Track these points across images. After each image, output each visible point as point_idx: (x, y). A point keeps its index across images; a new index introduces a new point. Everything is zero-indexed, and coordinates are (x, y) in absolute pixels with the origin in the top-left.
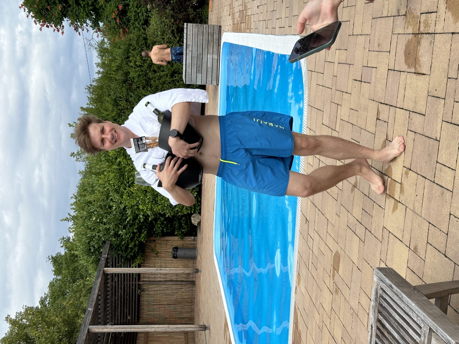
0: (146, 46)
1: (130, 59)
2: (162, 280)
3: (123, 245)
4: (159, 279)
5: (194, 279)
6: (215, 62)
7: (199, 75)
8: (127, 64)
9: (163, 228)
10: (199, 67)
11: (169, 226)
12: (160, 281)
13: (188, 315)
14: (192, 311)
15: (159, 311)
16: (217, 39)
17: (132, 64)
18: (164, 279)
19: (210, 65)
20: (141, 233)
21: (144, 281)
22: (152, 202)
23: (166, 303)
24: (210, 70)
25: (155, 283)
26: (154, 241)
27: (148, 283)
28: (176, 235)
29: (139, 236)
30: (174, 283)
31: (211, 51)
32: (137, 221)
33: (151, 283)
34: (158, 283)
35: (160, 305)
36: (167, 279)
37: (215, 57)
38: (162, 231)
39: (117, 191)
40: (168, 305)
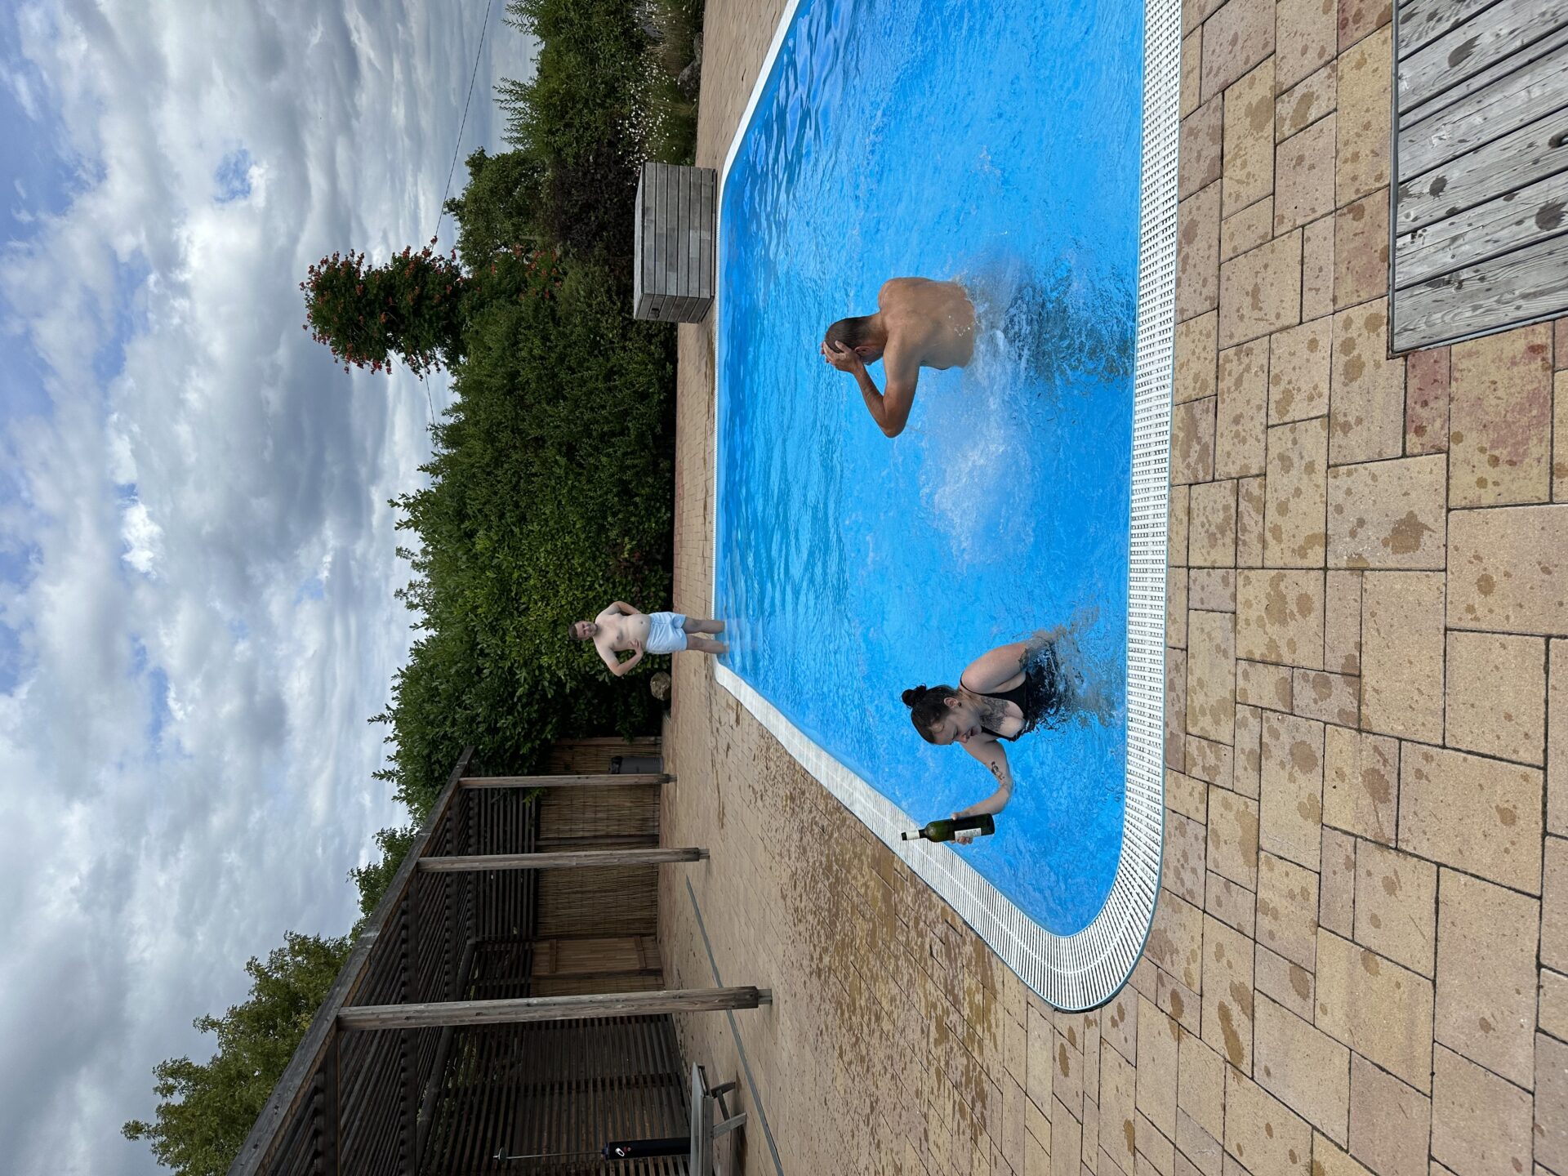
0: (553, 319)
1: (521, 345)
2: (587, 834)
3: (506, 751)
4: (580, 834)
5: (656, 832)
6: (706, 246)
7: (672, 276)
8: (513, 356)
9: (590, 713)
10: (672, 256)
11: (604, 708)
12: (582, 838)
13: (645, 914)
14: (654, 904)
15: (582, 906)
16: (707, 198)
17: (523, 354)
18: (593, 834)
19: (694, 253)
20: (545, 724)
21: (547, 839)
22: (569, 646)
23: (595, 888)
24: (695, 265)
25: (572, 842)
26: (571, 747)
27: (556, 842)
28: (618, 734)
29: (542, 731)
30: (614, 841)
31: (697, 224)
32: (537, 696)
33: (563, 842)
34: (580, 842)
35: (582, 892)
36: (598, 833)
37: (706, 236)
38: (590, 721)
39: (493, 630)
40: (600, 892)
